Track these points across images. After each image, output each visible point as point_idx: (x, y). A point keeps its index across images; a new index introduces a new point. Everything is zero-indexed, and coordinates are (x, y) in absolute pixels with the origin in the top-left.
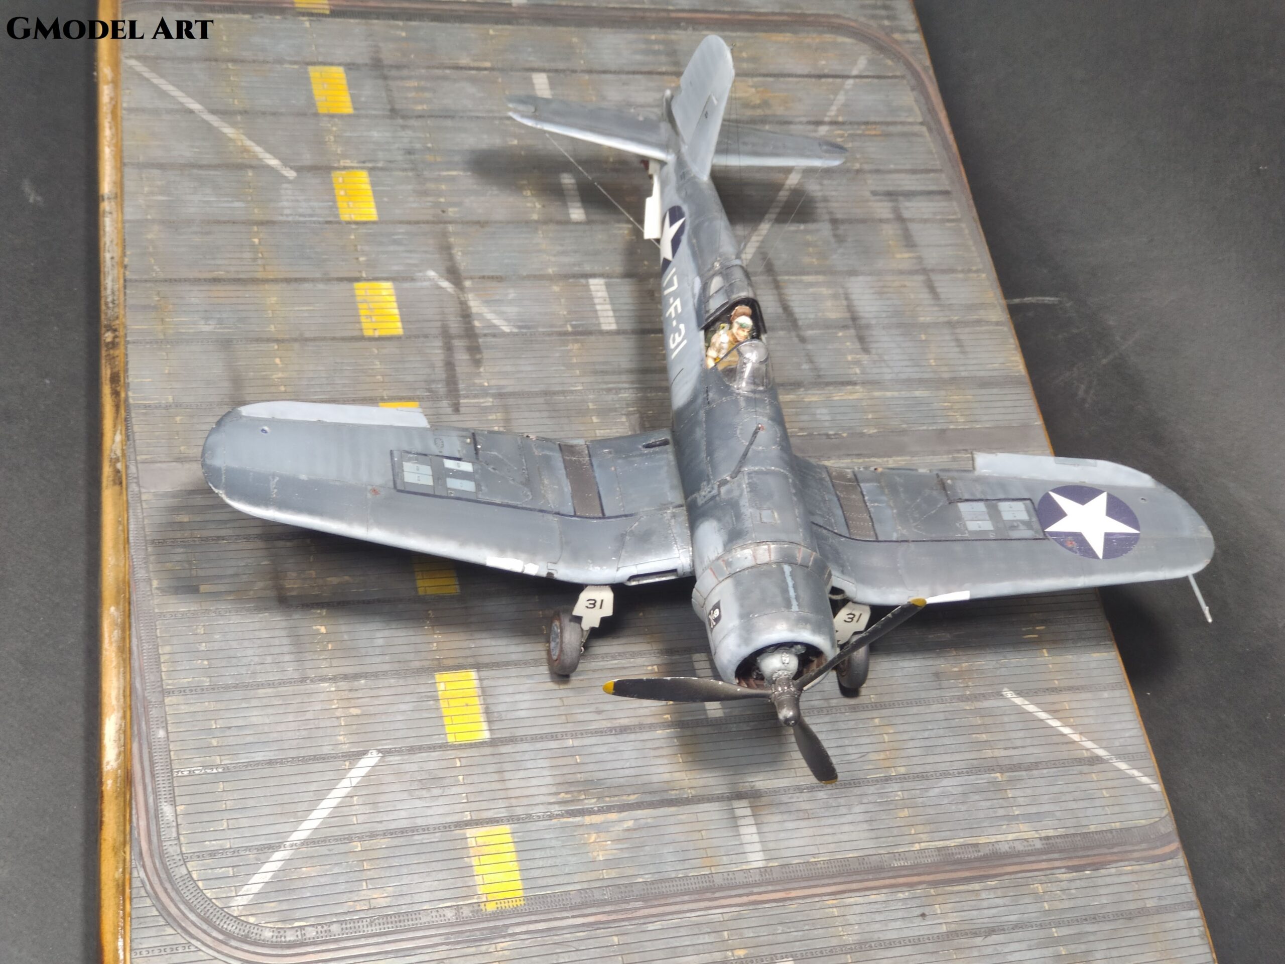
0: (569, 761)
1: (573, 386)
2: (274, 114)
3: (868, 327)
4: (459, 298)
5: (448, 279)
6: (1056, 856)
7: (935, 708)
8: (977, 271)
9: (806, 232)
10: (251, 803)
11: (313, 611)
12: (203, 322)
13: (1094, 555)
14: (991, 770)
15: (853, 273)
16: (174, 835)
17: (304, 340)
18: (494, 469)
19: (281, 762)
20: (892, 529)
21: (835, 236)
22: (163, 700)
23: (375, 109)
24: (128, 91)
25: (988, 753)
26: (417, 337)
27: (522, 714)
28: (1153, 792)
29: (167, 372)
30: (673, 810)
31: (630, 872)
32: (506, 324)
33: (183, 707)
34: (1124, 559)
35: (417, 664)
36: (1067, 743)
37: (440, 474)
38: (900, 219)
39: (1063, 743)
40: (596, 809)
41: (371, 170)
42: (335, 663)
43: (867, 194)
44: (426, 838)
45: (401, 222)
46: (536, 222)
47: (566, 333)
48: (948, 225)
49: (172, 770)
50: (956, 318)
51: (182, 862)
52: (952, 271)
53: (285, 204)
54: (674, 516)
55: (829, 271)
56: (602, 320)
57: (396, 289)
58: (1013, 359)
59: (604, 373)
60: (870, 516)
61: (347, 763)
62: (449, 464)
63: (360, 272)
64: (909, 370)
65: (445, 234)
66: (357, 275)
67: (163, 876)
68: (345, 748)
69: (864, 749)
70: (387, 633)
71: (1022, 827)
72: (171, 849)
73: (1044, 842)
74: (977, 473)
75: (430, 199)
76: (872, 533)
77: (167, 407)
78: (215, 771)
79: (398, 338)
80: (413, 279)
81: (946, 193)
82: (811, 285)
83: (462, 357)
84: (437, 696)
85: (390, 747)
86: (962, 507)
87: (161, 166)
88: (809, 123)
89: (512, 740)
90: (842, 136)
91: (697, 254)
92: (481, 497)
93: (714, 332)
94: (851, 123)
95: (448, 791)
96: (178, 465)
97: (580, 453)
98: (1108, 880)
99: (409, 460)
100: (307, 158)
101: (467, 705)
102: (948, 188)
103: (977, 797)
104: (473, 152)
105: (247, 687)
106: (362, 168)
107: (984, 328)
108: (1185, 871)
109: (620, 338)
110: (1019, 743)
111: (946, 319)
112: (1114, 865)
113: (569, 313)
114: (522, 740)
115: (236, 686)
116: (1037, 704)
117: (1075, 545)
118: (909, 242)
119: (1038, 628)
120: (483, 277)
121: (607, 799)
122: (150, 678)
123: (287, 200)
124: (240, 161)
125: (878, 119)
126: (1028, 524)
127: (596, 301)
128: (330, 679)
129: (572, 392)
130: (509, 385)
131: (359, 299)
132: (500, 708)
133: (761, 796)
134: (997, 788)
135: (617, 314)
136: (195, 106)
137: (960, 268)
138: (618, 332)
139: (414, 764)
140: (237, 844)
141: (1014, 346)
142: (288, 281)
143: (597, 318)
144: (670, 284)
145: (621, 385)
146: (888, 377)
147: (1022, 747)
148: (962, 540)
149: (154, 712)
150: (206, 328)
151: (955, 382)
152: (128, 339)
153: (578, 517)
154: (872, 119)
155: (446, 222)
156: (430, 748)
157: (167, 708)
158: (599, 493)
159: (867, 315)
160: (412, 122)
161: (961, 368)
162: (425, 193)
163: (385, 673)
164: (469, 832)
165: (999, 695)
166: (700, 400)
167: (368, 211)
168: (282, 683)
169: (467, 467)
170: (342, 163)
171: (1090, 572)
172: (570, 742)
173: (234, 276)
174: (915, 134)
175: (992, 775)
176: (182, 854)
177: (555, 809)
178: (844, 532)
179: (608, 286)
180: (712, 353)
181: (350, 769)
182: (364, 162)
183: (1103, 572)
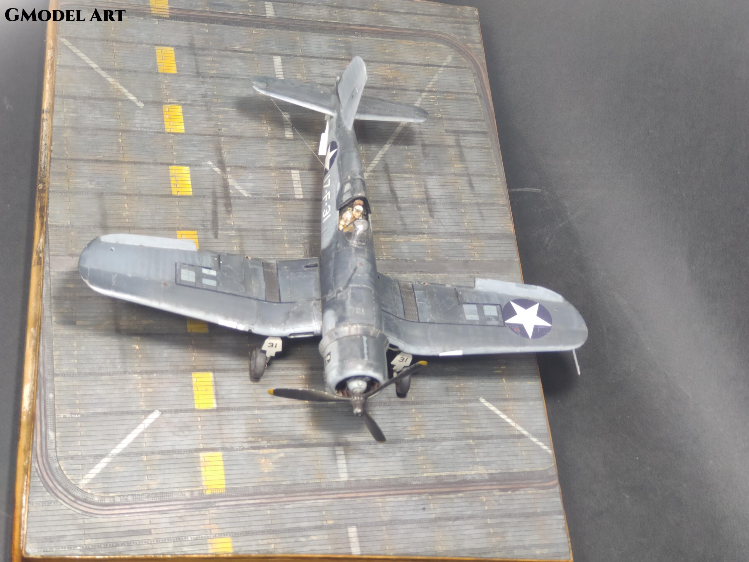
0: (255, 421)
1: (277, 227)
2: (135, 72)
3: (435, 203)
4: (223, 177)
5: (218, 167)
6: (495, 483)
7: (444, 405)
8: (496, 176)
9: (409, 150)
10: (93, 433)
11: (133, 337)
12: (89, 183)
13: (527, 336)
14: (468, 438)
15: (430, 174)
16: (54, 447)
17: (141, 195)
18: (227, 275)
19: (110, 413)
20: (427, 316)
21: (424, 153)
22: (54, 379)
23: (188, 72)
24: (60, 56)
25: (468, 430)
26: (199, 197)
27: (234, 396)
28: (548, 454)
29: (68, 208)
30: (304, 449)
31: (279, 479)
32: (246, 192)
33: (63, 383)
34: (542, 339)
35: (183, 368)
36: (508, 427)
37: (200, 276)
38: (459, 146)
39: (506, 427)
40: (266, 446)
41: (183, 105)
42: (142, 364)
43: (444, 131)
44: (179, 456)
45: (197, 134)
46: (267, 138)
47: (276, 199)
48: (484, 150)
49: (55, 414)
50: (481, 201)
51: (57, 461)
52: (484, 176)
53: (137, 121)
54: (315, 305)
55: (417, 172)
56: (296, 193)
57: (191, 170)
58: (508, 225)
59: (294, 221)
60: (417, 309)
61: (143, 416)
62: (205, 271)
63: (173, 160)
64: (453, 227)
65: (219, 142)
66: (171, 162)
67: (47, 467)
68: (143, 408)
69: (405, 424)
70: (169, 351)
71: (480, 468)
72: (51, 453)
73: (490, 476)
74: (475, 289)
75: (213, 122)
76: (417, 318)
77: (67, 227)
78: (76, 416)
79: (190, 197)
80: (200, 166)
81: (484, 133)
82: (408, 179)
83: (221, 208)
84: (192, 384)
85: (166, 409)
86: (466, 307)
87: (75, 98)
88: (417, 91)
89: (228, 409)
90: (433, 99)
91: (341, 170)
92: (219, 289)
93: (345, 211)
94: (439, 92)
95: (192, 433)
96: (71, 258)
97: (272, 268)
98: (519, 497)
99: (185, 268)
100: (151, 97)
101: (206, 390)
102: (486, 130)
103: (459, 452)
104: (238, 98)
105: (97, 374)
106: (179, 104)
107: (495, 207)
108: (559, 495)
109: (304, 203)
110: (484, 426)
111: (476, 201)
112: (523, 489)
113: (280, 187)
114: (232, 409)
115: (91, 374)
116: (496, 406)
117: (519, 331)
118: (462, 158)
119: (502, 367)
120: (237, 166)
121: (272, 442)
122: (48, 367)
123: (138, 119)
124: (115, 96)
125: (454, 91)
126: (497, 318)
127: (294, 182)
128: (138, 373)
129: (276, 230)
130: (244, 225)
131: (171, 175)
132: (223, 392)
133: (349, 445)
134: (470, 448)
135: (304, 190)
136: (94, 66)
137: (487, 174)
138: (303, 200)
139: (176, 419)
140: (84, 453)
141: (510, 218)
142: (134, 163)
143: (294, 191)
144: (327, 183)
145: (301, 228)
146: (441, 231)
147: (486, 428)
148: (462, 324)
149: (48, 385)
150: (90, 186)
151: (477, 235)
152: (50, 190)
153: (268, 302)
154: (451, 90)
155: (220, 136)
156: (186, 411)
157: (55, 383)
158: (279, 290)
159: (435, 197)
160: (208, 80)
161: (481, 228)
162: (211, 119)
163: (167, 372)
164: (202, 454)
165: (477, 400)
166: (333, 247)
167: (180, 128)
168: (114, 373)
169: (213, 273)
170: (169, 101)
171: (524, 344)
172: (256, 412)
173: (107, 159)
174: (472, 100)
175: (469, 441)
176: (57, 456)
177: (246, 445)
178: (402, 316)
179: (301, 174)
180: (342, 222)
181: (144, 419)
182: (180, 101)
183: (531, 345)
